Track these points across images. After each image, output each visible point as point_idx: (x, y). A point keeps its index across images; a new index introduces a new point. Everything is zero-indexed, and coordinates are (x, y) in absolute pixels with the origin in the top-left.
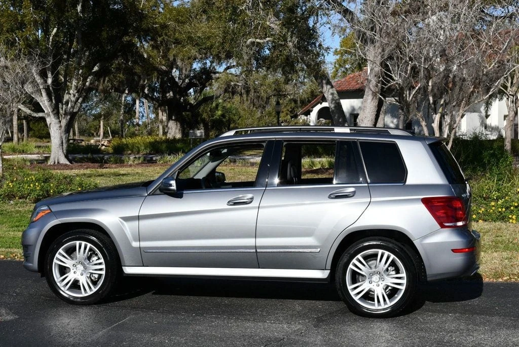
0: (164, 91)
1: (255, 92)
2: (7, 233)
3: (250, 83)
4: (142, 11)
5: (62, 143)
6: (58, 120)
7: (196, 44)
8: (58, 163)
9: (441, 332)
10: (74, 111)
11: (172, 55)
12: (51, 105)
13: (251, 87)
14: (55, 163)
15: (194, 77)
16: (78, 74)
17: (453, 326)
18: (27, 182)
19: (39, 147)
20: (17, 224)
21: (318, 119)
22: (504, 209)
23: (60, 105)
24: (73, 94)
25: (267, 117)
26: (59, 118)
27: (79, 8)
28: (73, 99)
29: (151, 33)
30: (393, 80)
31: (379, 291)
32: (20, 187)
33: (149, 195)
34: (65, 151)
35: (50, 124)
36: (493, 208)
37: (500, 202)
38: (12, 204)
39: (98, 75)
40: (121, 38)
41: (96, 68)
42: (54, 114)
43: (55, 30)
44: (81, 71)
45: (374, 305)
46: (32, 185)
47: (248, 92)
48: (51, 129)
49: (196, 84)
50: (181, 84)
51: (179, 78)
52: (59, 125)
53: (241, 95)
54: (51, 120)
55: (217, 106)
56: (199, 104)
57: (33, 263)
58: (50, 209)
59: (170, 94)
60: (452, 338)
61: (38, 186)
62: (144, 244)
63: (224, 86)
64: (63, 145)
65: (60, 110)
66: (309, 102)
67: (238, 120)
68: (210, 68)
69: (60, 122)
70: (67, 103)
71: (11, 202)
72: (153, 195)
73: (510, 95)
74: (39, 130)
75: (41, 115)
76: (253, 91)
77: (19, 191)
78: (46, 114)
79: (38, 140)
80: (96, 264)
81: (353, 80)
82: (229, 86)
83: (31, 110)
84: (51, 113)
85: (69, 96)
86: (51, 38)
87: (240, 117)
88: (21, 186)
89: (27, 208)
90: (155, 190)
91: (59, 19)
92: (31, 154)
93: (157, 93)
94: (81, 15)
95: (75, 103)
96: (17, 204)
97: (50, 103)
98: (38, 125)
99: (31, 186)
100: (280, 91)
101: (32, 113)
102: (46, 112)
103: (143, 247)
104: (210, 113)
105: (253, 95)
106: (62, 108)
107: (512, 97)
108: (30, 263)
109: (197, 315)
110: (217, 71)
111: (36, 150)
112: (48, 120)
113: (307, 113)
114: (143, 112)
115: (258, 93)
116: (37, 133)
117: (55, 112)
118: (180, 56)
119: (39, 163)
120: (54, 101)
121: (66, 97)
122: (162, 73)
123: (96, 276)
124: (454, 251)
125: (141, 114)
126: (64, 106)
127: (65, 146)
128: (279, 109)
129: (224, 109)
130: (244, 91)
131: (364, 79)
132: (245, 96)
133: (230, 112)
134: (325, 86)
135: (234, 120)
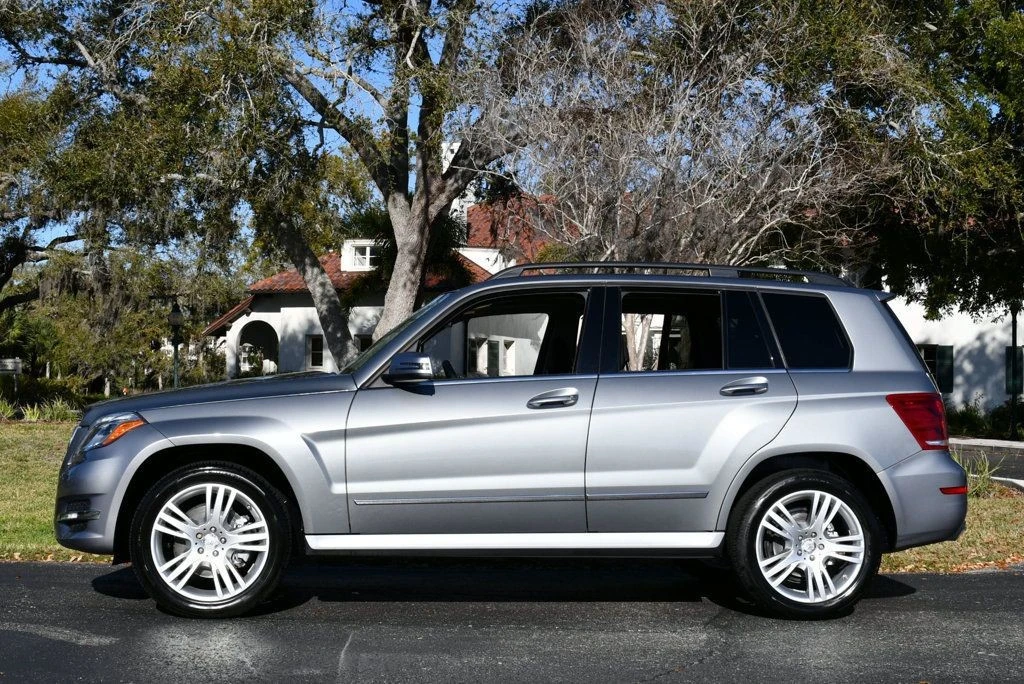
1: (121, 288)
13: (115, 279)
21: (241, 344)
31: (816, 569)
33: (361, 389)
45: (807, 595)
47: (106, 287)
53: (91, 292)
57: (103, 533)
58: (145, 421)
62: (355, 488)
68: (24, 237)
72: (368, 388)
76: (117, 286)
80: (245, 533)
82: (68, 274)
87: (57, 344)
90: (373, 379)
103: (351, 494)
105: (116, 293)
108: (96, 532)
110: (38, 244)
113: (222, 331)
115: (127, 289)
123: (245, 557)
124: (944, 491)
128: (179, 320)
129: (25, 325)
130: (96, 285)
131: (335, 270)
132: (99, 295)
133: (36, 333)
134: (309, 269)
135: (44, 350)
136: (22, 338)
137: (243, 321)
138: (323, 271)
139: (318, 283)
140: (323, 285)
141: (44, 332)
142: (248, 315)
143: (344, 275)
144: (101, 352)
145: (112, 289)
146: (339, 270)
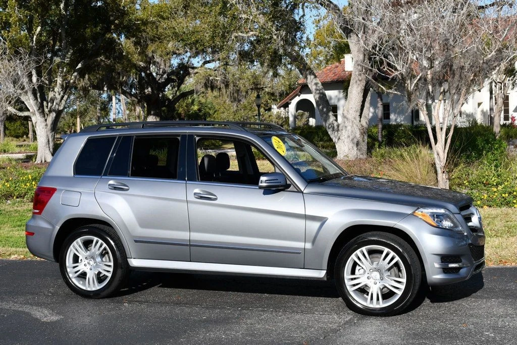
0: (142, 87)
1: (234, 86)
2: (11, 233)
3: (230, 77)
4: (124, 7)
5: (49, 141)
6: (44, 119)
7: (182, 40)
8: (45, 161)
9: (491, 317)
10: (60, 109)
11: (150, 51)
12: (36, 103)
13: (231, 82)
14: (42, 161)
15: (173, 73)
16: (62, 72)
17: (501, 311)
18: (23, 181)
19: (21, 146)
20: (19, 223)
21: (297, 111)
22: (507, 195)
23: (45, 103)
24: (58, 92)
25: (242, 110)
26: (44, 117)
27: (62, 6)
28: (59, 97)
29: (132, 30)
30: (396, 69)
32: (16, 187)
34: (51, 150)
35: (36, 123)
36: (496, 194)
37: (500, 188)
38: (10, 204)
39: (82, 73)
40: (104, 35)
41: (80, 66)
42: (40, 113)
43: (39, 29)
44: (65, 69)
46: (28, 184)
47: (227, 86)
48: (37, 127)
49: (174, 79)
50: (159, 80)
51: (157, 74)
52: (44, 124)
53: (220, 89)
54: (37, 119)
55: (193, 101)
56: (177, 99)
59: (148, 90)
60: (505, 323)
61: (35, 185)
63: (203, 81)
64: (49, 144)
65: (45, 108)
66: (287, 94)
67: (214, 114)
68: (187, 63)
69: (46, 120)
70: (52, 100)
71: (9, 201)
73: (498, 82)
74: (15, 130)
75: (26, 114)
76: (232, 85)
77: (15, 190)
78: (32, 113)
79: (15, 139)
81: (330, 72)
82: (208, 80)
83: (16, 109)
84: (36, 112)
85: (54, 93)
86: (35, 37)
87: (215, 112)
88: (17, 185)
89: (25, 207)
91: (42, 17)
92: (12, 153)
93: (135, 89)
94: (64, 13)
95: (61, 101)
96: (15, 203)
97: (35, 101)
98: (14, 124)
99: (27, 186)
100: (257, 85)
101: (17, 112)
102: (31, 110)
104: (186, 108)
105: (232, 89)
106: (47, 107)
107: (500, 84)
109: (242, 309)
110: (194, 66)
111: (18, 150)
112: (33, 119)
113: (286, 106)
114: (119, 109)
115: (237, 87)
116: (13, 133)
117: (40, 111)
118: (159, 52)
119: (24, 162)
120: (39, 100)
121: (51, 95)
122: (140, 70)
125: (117, 111)
126: (49, 104)
127: (51, 144)
129: (200, 103)
130: (223, 86)
131: (342, 71)
132: (224, 90)
133: (205, 107)
134: (309, 77)
135: (210, 115)
136: (200, 110)
137: (297, 99)
138: (316, 77)
139: (313, 83)
140: (316, 84)
141: (209, 106)
142: (299, 96)
143: (347, 73)
144: (237, 115)
145: (230, 87)
146: (344, 71)
